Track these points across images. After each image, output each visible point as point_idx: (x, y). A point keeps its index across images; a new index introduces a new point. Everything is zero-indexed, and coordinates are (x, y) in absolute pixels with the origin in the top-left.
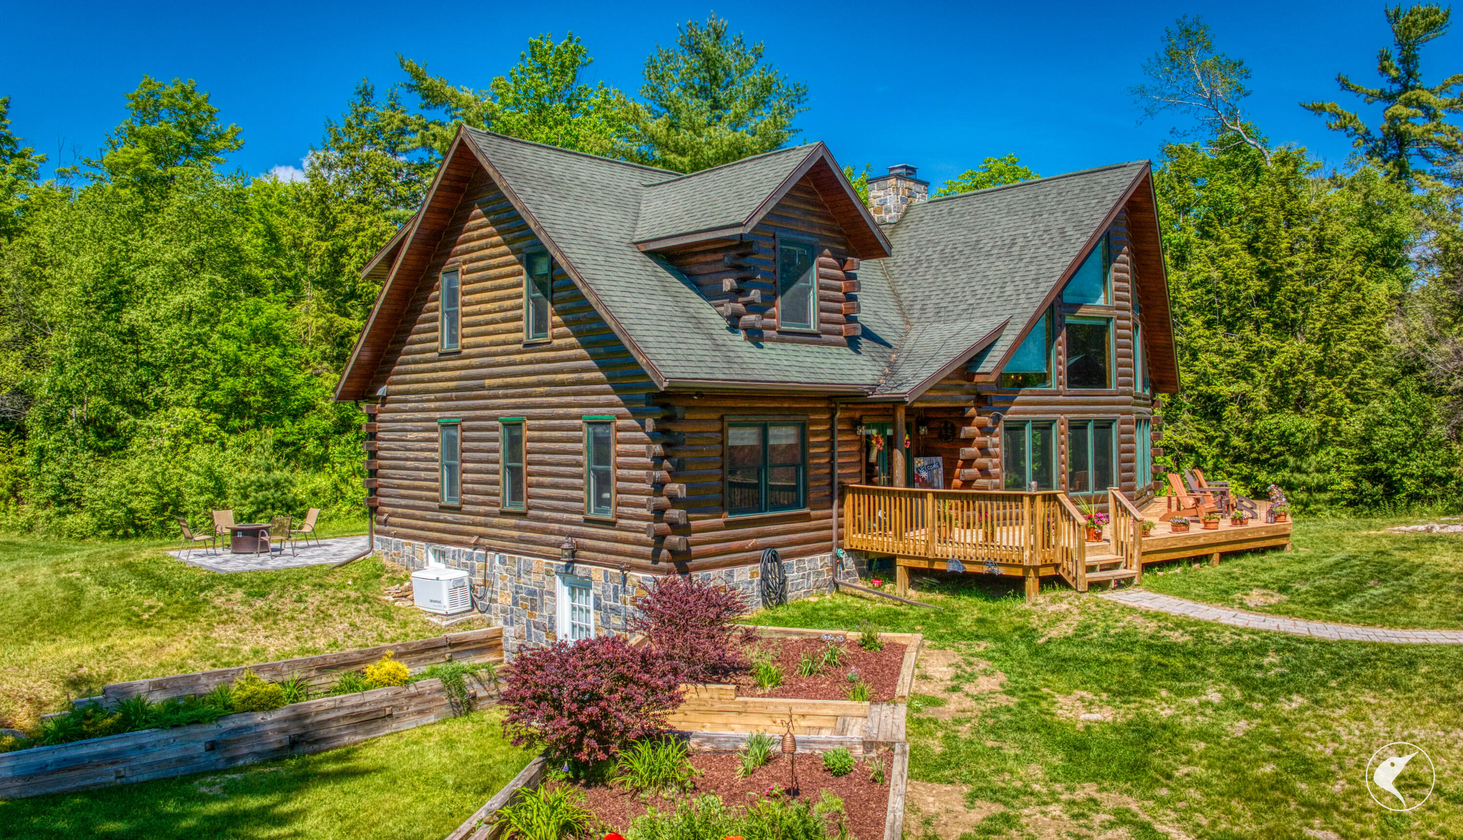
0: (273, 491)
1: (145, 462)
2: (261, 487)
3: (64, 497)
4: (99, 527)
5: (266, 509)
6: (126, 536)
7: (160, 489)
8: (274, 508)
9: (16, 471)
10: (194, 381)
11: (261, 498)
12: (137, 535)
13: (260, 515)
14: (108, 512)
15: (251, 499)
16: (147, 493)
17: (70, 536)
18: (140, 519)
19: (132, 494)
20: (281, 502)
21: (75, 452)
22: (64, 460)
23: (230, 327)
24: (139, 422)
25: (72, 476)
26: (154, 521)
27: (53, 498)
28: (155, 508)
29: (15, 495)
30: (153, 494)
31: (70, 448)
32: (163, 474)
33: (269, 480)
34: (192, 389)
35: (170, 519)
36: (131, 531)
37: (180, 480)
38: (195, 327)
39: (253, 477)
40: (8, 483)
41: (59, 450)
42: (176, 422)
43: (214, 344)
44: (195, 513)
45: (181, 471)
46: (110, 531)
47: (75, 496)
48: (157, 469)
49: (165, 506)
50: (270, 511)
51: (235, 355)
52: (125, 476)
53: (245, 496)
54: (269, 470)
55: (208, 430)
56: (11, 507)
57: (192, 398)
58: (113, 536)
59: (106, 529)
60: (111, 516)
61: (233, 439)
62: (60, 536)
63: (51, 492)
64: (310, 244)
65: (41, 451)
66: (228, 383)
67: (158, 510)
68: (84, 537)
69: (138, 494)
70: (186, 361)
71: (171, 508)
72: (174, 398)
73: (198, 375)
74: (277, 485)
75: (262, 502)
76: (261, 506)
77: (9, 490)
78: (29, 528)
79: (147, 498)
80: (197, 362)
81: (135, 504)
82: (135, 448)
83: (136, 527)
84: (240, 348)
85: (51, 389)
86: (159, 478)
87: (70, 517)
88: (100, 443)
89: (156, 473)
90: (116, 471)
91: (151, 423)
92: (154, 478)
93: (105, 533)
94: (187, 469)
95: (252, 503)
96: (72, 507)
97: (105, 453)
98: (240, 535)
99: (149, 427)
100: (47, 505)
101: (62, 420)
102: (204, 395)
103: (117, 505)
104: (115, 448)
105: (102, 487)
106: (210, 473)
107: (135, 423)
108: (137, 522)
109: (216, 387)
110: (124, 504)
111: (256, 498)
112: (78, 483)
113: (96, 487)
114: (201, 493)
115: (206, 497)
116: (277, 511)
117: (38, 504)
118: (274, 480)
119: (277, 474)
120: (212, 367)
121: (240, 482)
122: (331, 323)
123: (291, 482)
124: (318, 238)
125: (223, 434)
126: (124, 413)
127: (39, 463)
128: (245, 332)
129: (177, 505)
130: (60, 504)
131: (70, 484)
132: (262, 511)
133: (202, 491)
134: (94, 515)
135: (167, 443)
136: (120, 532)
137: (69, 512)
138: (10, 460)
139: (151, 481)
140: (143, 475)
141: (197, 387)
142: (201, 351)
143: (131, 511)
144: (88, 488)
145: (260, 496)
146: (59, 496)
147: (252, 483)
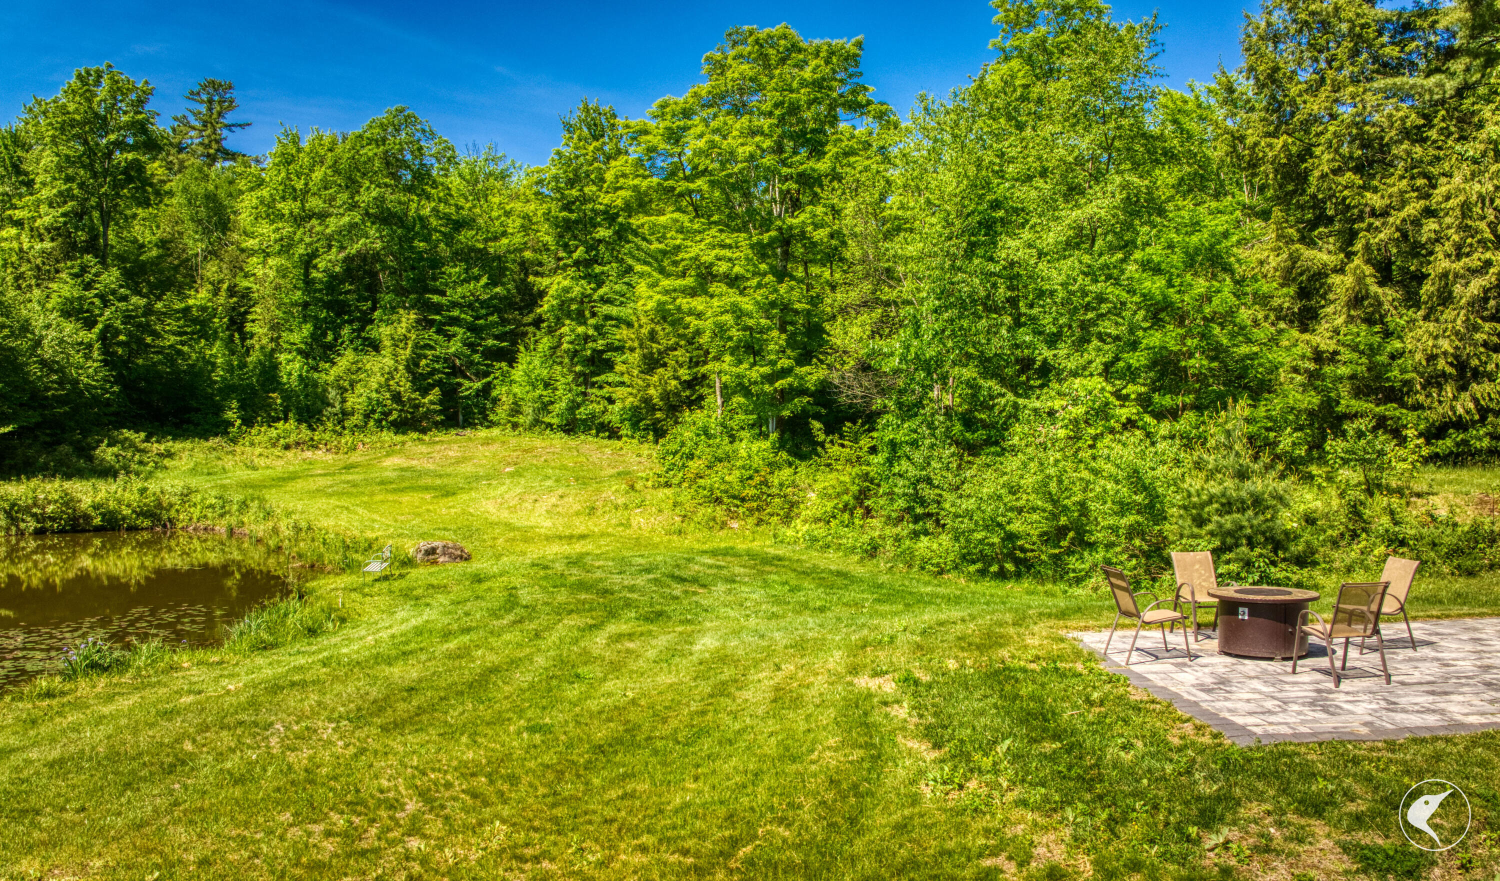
0: (1250, 513)
1: (1031, 459)
2: (1228, 506)
3: (919, 510)
4: (964, 557)
5: (1237, 545)
6: (1002, 575)
7: (1055, 502)
8: (1251, 545)
9: (867, 474)
10: (1101, 337)
11: (1228, 526)
12: (1018, 575)
13: (1228, 556)
14: (979, 536)
15: (1210, 527)
16: (1034, 509)
17: (923, 568)
18: (1023, 549)
19: (1011, 509)
20: (1263, 533)
21: (932, 446)
22: (917, 456)
23: (1155, 252)
24: (1021, 401)
25: (929, 481)
26: (1047, 553)
27: (909, 510)
28: (1045, 533)
29: (861, 504)
30: (1044, 511)
31: (927, 442)
32: (1060, 482)
33: (1243, 494)
34: (1099, 349)
35: (1070, 552)
36: (1010, 566)
37: (1085, 490)
38: (1100, 255)
39: (1214, 488)
40: (855, 488)
41: (914, 444)
42: (1075, 402)
43: (1130, 279)
44: (1109, 546)
45: (1085, 474)
46: (979, 565)
47: (933, 509)
48: (1052, 471)
49: (1062, 532)
50: (1244, 549)
51: (1163, 294)
52: (1001, 481)
53: (1200, 522)
54: (1242, 475)
55: (1125, 413)
56: (857, 521)
57: (1097, 365)
58: (983, 573)
59: (974, 562)
60: (981, 541)
61: (1165, 428)
62: (910, 566)
63: (901, 503)
64: (1256, 144)
65: (894, 445)
66: (1155, 339)
67: (1048, 538)
68: (941, 572)
69: (1020, 510)
70: (1087, 307)
71: (1071, 534)
72: (1071, 365)
73: (1107, 327)
74: (1257, 502)
75: (1229, 533)
76: (1229, 540)
77: (856, 498)
78: (872, 551)
79: (1035, 517)
80: (1104, 308)
81: (1016, 526)
82: (1016, 440)
83: (1017, 562)
84: (1170, 285)
85: (903, 359)
86: (1053, 486)
87: (924, 541)
88: (968, 435)
89: (1049, 477)
90: (989, 474)
91: (1037, 404)
92: (1046, 485)
93: (972, 568)
94: (1096, 472)
95: (1212, 534)
96: (930, 525)
97: (973, 449)
98: (1244, 614)
99: (1035, 410)
100: (900, 519)
101: (919, 404)
102: (1117, 359)
103: (993, 525)
104: (989, 442)
105: (969, 496)
106: (1136, 479)
107: (1016, 406)
108: (1018, 553)
109: (1134, 345)
110: (999, 525)
111: (1220, 526)
112: (937, 491)
113: (961, 497)
114: (1122, 513)
115: (1131, 518)
116: (1258, 551)
117: (889, 517)
118: (1252, 494)
119: (1256, 485)
120: (1127, 314)
121: (1189, 495)
122: (1294, 259)
123: (1280, 499)
124: (1269, 135)
125: (1148, 419)
126: (997, 388)
127: (890, 462)
128: (1177, 258)
129: (1081, 532)
130: (917, 519)
131: (927, 492)
132: (1230, 549)
133: (1123, 508)
134: (957, 539)
135: (1062, 433)
136: (994, 568)
137: (926, 533)
138: (859, 458)
139: (1042, 489)
140: (1029, 481)
141: (1106, 347)
142: (1113, 292)
143: (1011, 537)
144: (949, 497)
145: (1228, 521)
146: (913, 508)
147: (1211, 500)
